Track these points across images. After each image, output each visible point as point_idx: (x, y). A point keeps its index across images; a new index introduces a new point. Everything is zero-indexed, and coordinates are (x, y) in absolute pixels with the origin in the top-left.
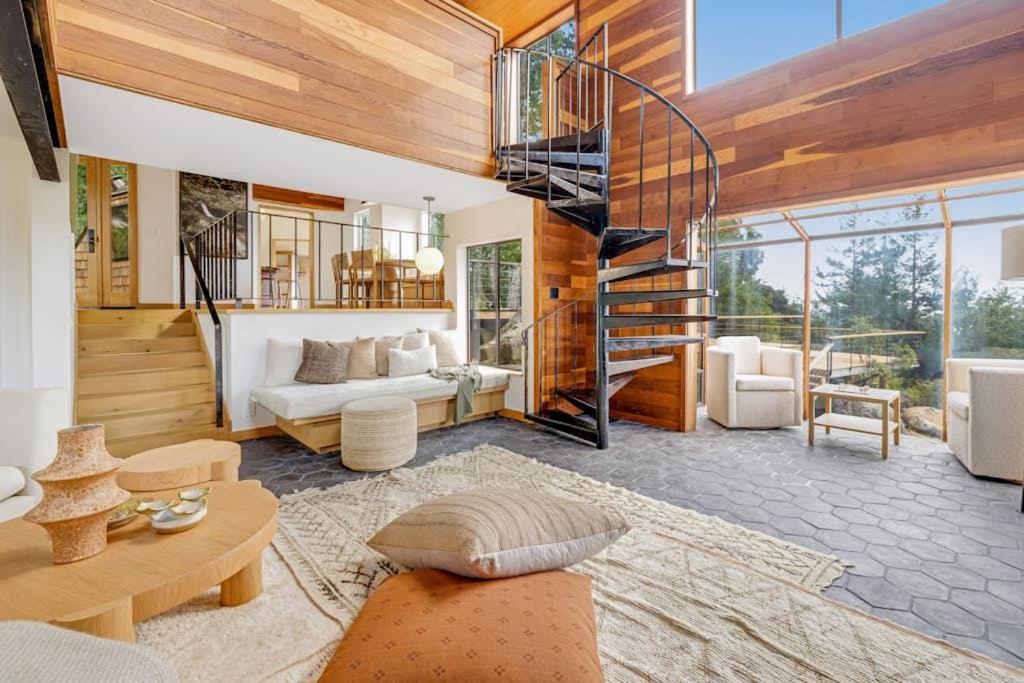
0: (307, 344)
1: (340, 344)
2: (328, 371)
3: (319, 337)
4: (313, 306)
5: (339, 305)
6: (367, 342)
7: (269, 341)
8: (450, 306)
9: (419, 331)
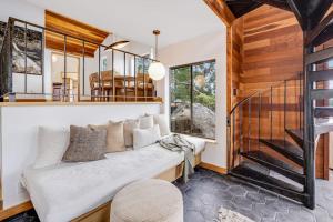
0: (74, 130)
1: (99, 127)
2: (90, 151)
3: (82, 123)
4: (79, 100)
5: (93, 100)
6: (118, 124)
7: (41, 129)
8: (160, 100)
9: (146, 115)
